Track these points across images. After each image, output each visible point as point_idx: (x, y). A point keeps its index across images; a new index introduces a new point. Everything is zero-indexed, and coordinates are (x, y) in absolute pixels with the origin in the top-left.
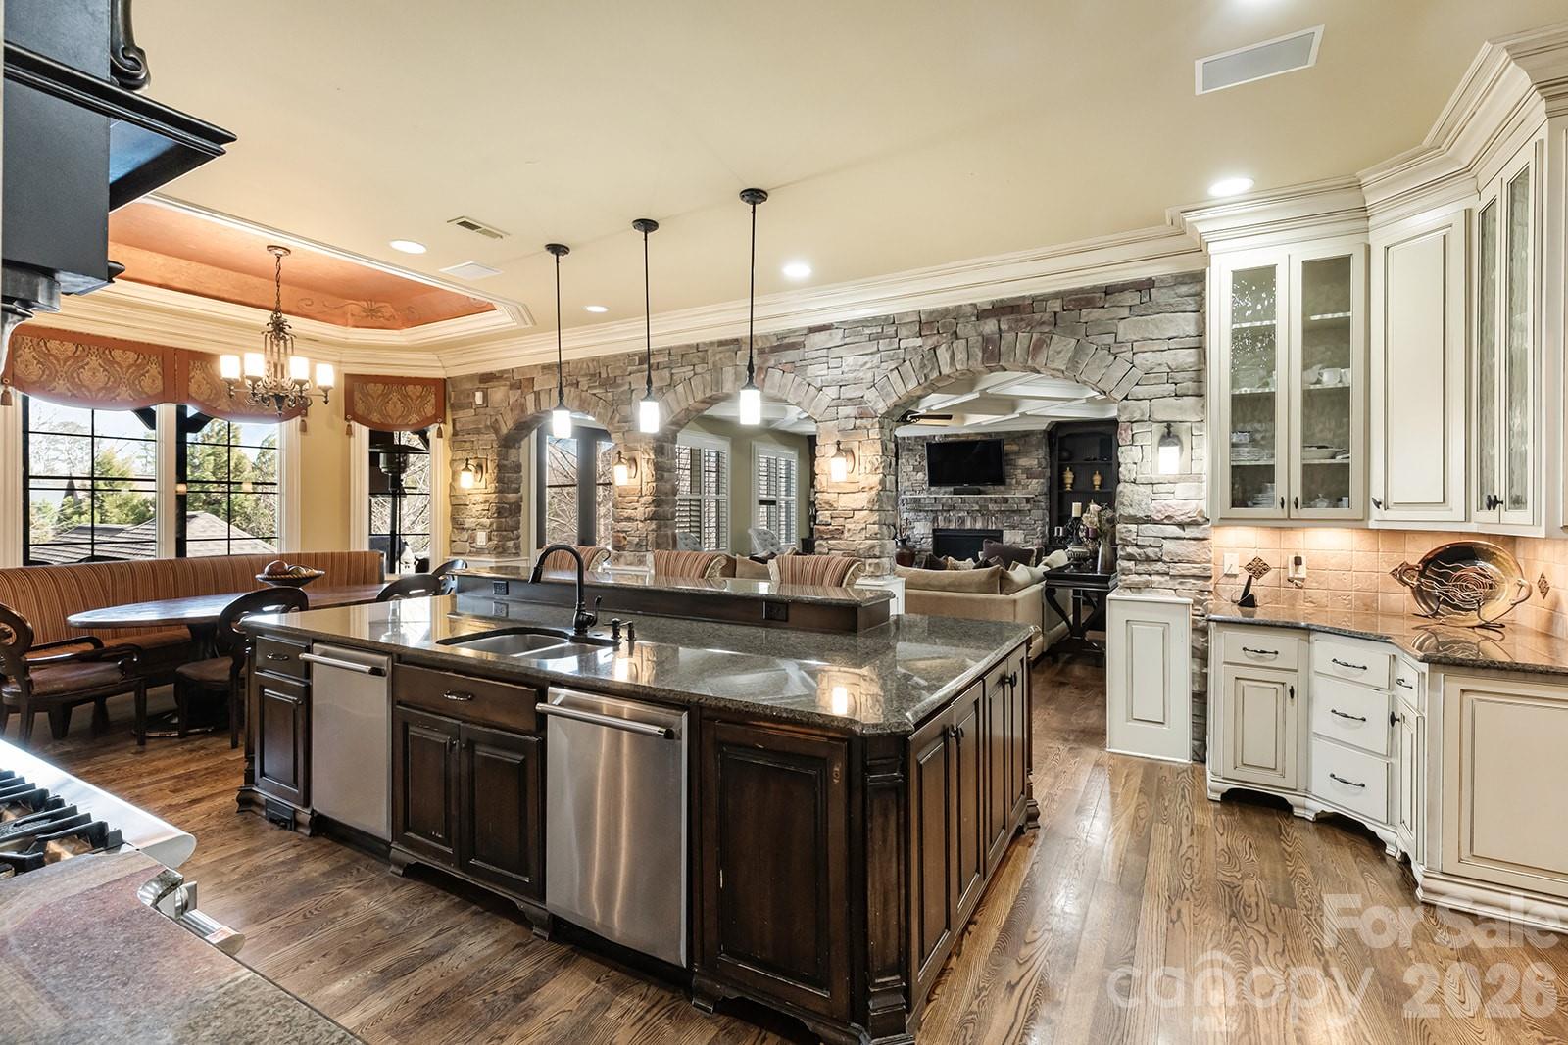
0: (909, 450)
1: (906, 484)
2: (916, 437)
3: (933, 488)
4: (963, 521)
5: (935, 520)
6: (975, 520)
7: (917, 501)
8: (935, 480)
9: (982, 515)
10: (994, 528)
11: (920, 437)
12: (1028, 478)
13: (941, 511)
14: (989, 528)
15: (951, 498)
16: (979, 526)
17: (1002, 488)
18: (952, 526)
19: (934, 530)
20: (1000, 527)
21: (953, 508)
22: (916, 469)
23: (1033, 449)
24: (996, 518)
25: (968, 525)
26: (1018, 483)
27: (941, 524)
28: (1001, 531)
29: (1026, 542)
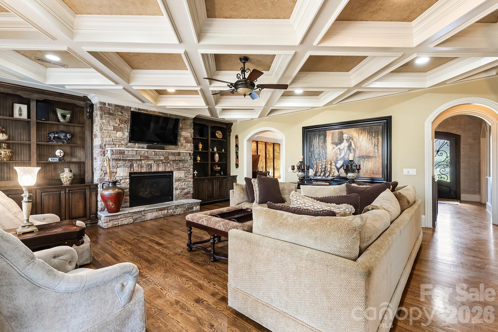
0: (110, 114)
1: (107, 139)
2: (116, 106)
3: (129, 144)
4: (151, 166)
5: (131, 166)
6: (158, 165)
7: (122, 153)
8: (135, 137)
9: (163, 163)
10: (169, 170)
11: (119, 106)
12: (186, 142)
13: (136, 160)
14: (167, 170)
15: (147, 151)
16: (161, 169)
17: (173, 147)
18: (144, 170)
19: (130, 174)
20: (172, 169)
21: (147, 158)
22: (116, 129)
23: (188, 127)
24: (170, 164)
25: (154, 169)
26: (182, 145)
27: (136, 169)
28: (172, 172)
29: (186, 177)
